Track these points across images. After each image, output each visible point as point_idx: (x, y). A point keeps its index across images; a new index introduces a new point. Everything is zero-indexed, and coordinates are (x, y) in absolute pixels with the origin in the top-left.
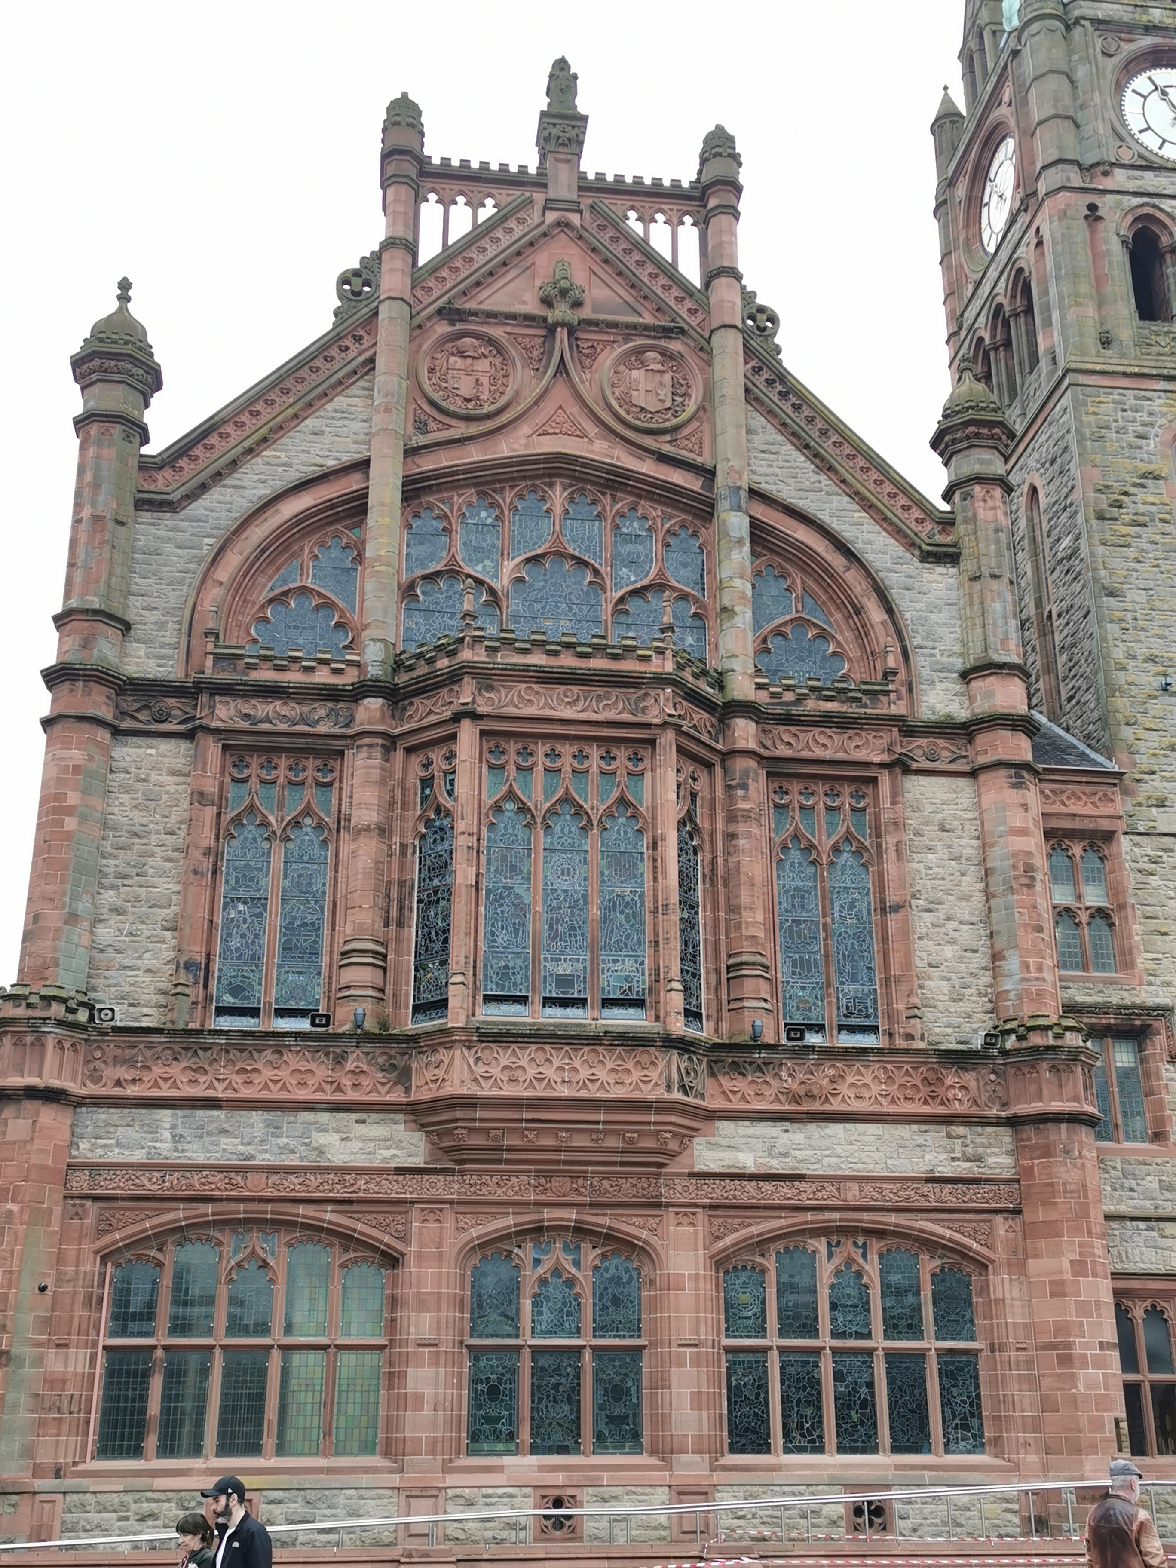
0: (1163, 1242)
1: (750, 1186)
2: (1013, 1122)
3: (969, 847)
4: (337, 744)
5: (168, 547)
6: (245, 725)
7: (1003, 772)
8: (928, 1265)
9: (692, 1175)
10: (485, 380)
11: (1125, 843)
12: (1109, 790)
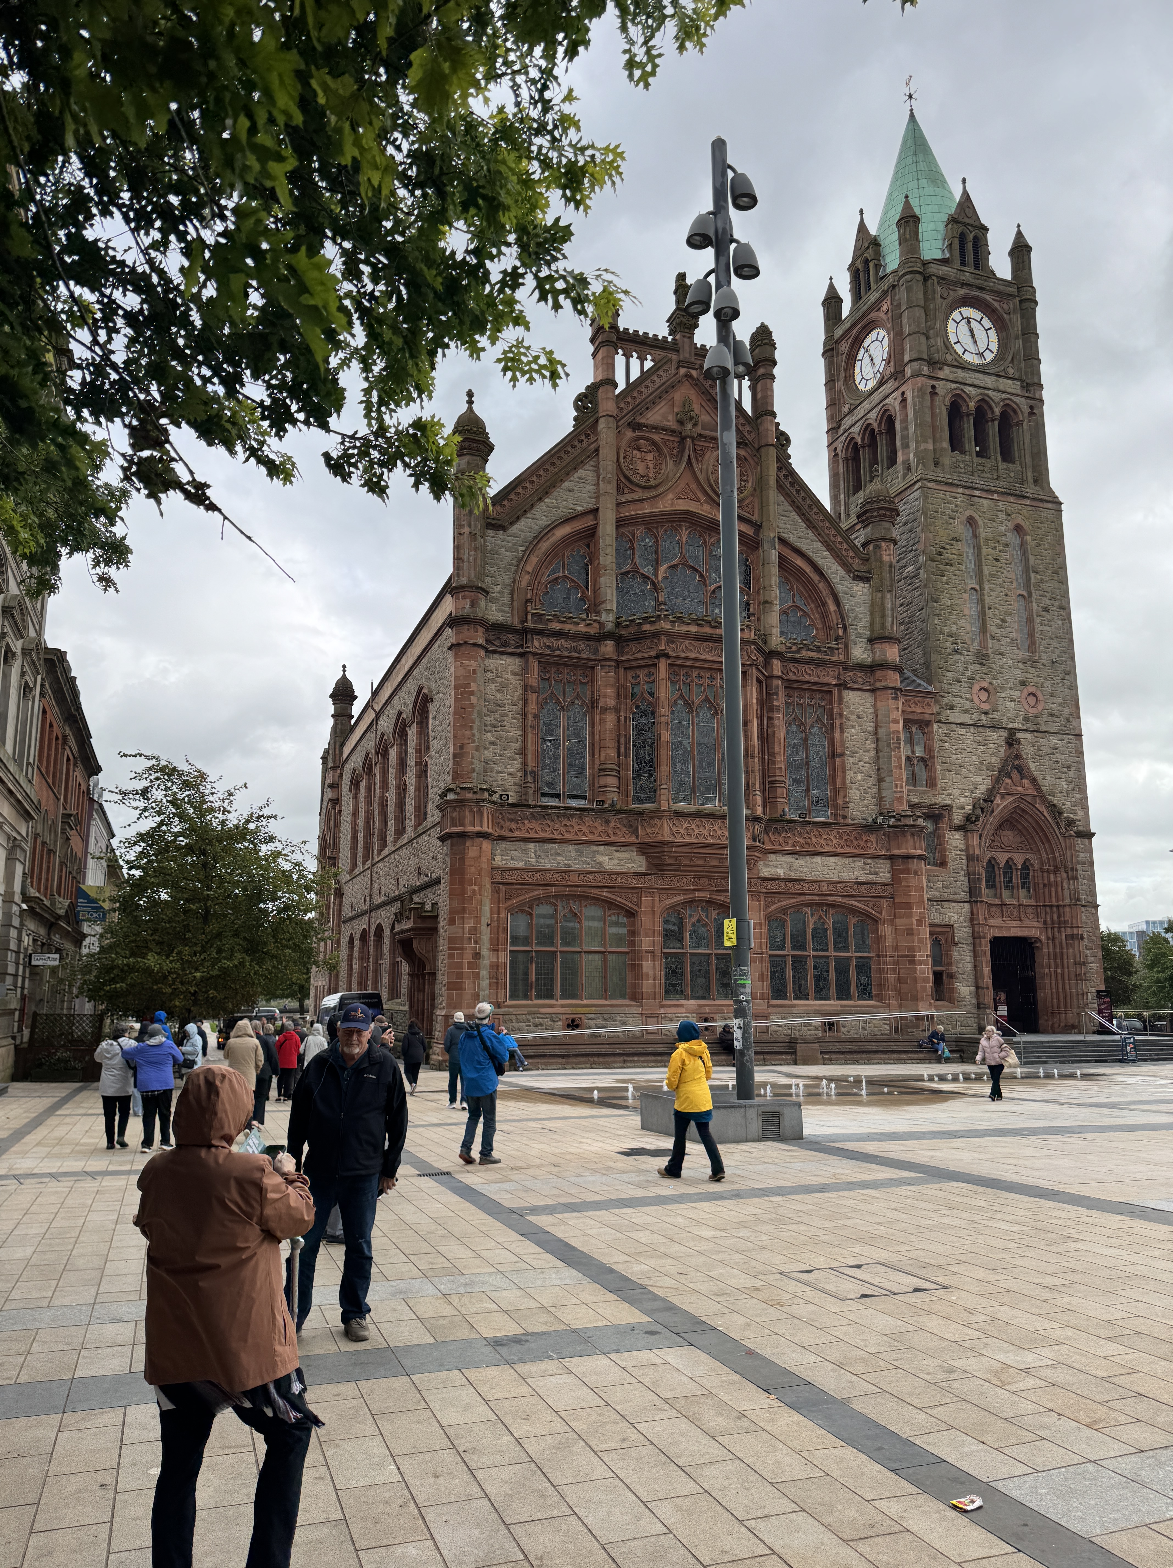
0: (943, 911)
1: (782, 884)
2: (892, 858)
3: (870, 727)
4: (592, 663)
5: (502, 551)
6: (548, 651)
7: (890, 691)
8: (853, 920)
9: (759, 878)
10: (651, 465)
11: (935, 726)
12: (930, 700)
